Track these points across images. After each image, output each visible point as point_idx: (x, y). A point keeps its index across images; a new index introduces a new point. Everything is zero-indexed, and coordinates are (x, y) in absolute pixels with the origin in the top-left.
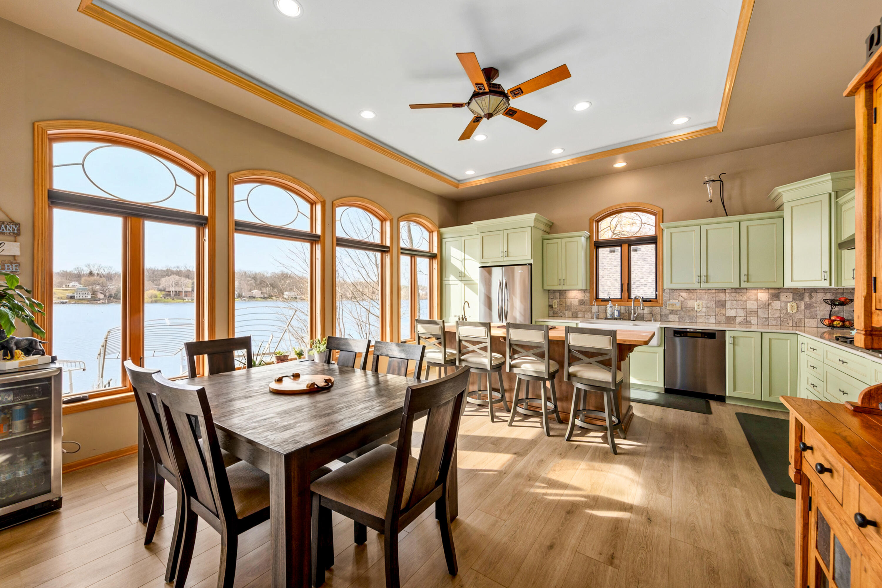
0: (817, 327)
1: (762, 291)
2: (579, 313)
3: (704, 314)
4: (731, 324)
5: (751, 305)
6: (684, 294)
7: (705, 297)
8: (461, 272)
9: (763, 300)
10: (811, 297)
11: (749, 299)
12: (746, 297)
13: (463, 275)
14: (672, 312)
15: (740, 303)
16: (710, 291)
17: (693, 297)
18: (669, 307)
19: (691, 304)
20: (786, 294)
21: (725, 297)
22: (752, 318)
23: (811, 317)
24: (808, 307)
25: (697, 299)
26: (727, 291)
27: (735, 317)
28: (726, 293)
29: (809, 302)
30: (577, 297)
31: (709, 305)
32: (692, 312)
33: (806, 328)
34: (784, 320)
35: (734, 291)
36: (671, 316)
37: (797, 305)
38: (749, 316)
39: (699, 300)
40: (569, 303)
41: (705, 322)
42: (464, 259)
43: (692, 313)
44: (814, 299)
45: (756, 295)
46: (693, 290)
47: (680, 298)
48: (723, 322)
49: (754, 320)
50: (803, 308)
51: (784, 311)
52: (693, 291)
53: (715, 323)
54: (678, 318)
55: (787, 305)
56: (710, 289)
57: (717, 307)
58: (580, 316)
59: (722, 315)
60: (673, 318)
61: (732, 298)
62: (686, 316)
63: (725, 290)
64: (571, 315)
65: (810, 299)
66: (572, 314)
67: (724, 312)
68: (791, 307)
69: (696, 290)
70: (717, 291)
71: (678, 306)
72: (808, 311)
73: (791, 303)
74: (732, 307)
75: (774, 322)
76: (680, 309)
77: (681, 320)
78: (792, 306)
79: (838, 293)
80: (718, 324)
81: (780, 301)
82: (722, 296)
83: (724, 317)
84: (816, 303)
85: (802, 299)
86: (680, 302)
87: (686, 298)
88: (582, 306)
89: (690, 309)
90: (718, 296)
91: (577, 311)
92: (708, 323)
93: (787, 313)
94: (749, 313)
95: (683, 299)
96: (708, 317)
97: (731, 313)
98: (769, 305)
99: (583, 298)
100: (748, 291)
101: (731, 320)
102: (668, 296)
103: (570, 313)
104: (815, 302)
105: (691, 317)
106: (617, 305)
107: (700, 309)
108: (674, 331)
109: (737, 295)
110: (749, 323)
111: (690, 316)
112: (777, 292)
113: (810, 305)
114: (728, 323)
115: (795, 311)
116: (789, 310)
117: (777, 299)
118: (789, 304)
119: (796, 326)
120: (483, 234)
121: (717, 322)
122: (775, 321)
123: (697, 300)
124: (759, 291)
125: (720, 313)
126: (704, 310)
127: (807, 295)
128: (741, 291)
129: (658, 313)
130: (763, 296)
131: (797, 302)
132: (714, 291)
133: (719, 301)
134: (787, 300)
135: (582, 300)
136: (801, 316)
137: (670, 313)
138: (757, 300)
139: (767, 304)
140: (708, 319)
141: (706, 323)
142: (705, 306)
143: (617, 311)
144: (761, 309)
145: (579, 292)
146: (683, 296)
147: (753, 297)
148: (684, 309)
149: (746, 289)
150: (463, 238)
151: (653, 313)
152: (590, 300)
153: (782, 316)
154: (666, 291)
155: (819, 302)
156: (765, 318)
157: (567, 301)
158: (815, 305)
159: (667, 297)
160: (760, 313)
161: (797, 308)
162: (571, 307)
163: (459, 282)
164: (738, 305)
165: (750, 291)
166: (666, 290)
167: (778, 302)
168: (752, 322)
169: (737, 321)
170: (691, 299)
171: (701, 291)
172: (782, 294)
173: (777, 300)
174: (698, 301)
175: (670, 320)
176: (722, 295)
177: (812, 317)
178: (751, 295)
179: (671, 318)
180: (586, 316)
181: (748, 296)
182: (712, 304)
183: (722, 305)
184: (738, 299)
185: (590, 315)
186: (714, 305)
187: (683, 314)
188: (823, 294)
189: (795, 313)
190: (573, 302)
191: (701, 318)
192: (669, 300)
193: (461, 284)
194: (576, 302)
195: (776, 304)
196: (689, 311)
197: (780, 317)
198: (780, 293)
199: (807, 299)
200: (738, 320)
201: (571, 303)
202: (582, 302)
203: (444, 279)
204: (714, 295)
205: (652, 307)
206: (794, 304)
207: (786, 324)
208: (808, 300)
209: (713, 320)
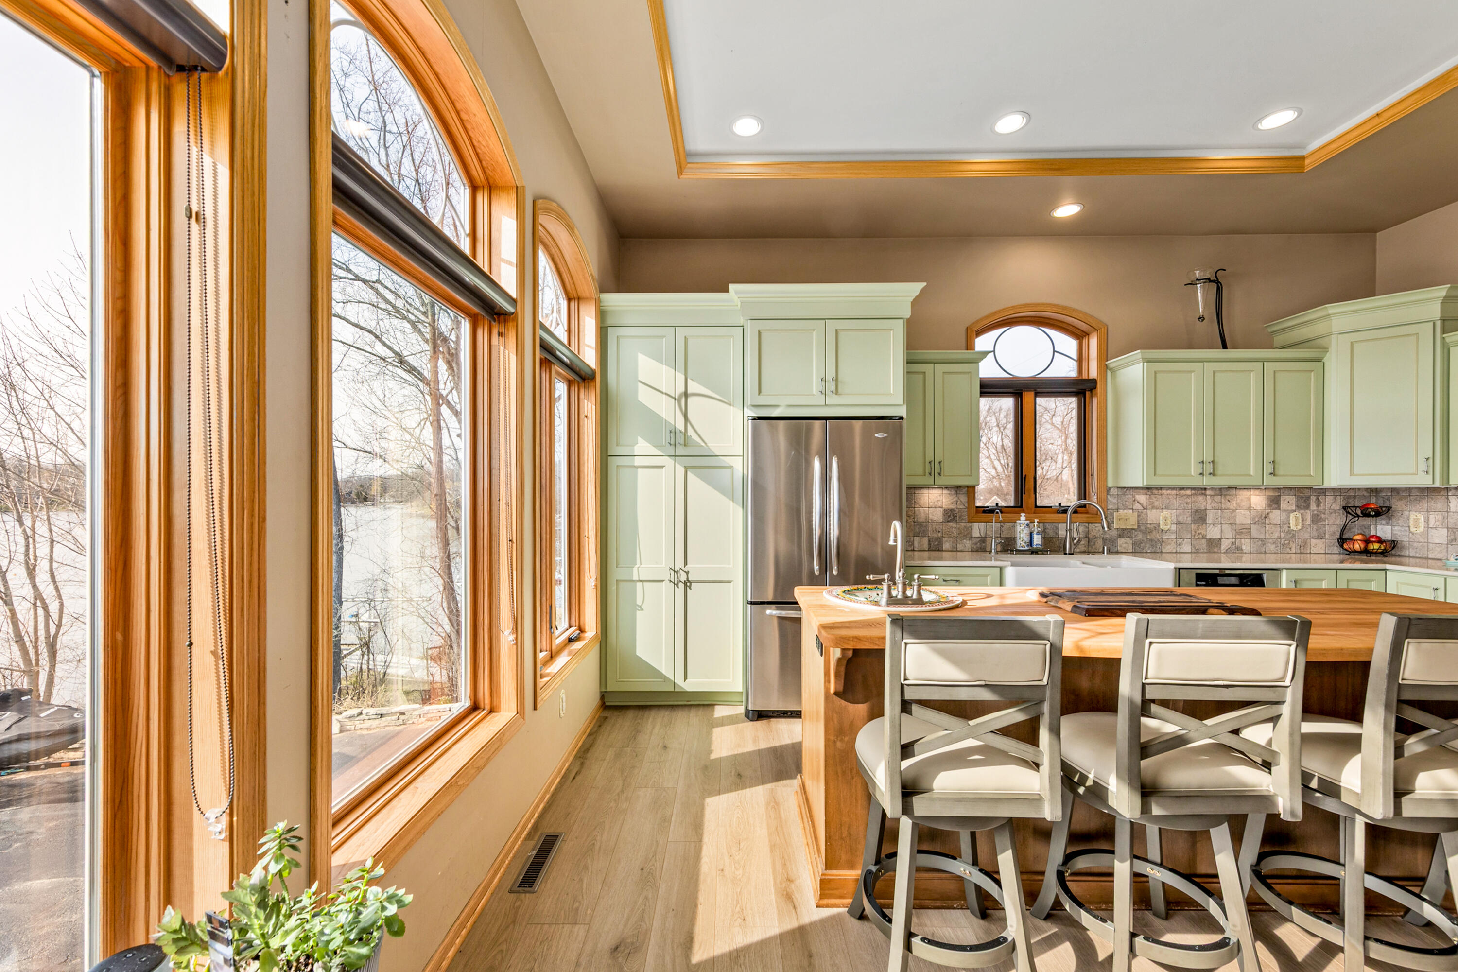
0: (1325, 553)
1: (1257, 492)
2: (945, 539)
3: (1174, 536)
4: (1215, 552)
5: (1243, 518)
6: (1142, 498)
7: (1176, 503)
8: (673, 432)
9: (1259, 508)
10: (1318, 503)
11: (1239, 506)
12: (1235, 502)
13: (680, 439)
14: (1124, 533)
15: (1227, 513)
16: (1183, 492)
17: (1157, 504)
18: (1117, 524)
19: (1153, 516)
20: (1288, 498)
21: (1205, 503)
22: (1243, 540)
23: (1318, 536)
24: (1316, 519)
25: (1164, 507)
26: (1208, 492)
27: (1220, 539)
28: (1206, 495)
29: (1315, 512)
30: (940, 504)
31: (1181, 519)
32: (1154, 532)
33: (1312, 555)
34: (1286, 542)
35: (1218, 492)
36: (1121, 541)
37: (1302, 517)
38: (1240, 537)
39: (1166, 508)
40: (921, 519)
41: (1174, 551)
42: (686, 395)
43: (1155, 535)
44: (1321, 508)
45: (1249, 499)
46: (1157, 489)
47: (1137, 506)
48: (1202, 551)
49: (1246, 545)
50: (1308, 522)
51: (1286, 528)
52: (1156, 492)
53: (1191, 553)
54: (1134, 544)
55: (1289, 517)
56: (1183, 489)
57: (1194, 521)
58: (946, 546)
59: (1201, 536)
60: (1124, 545)
61: (1216, 505)
62: (1145, 539)
63: (1205, 489)
64: (926, 546)
65: (1318, 506)
66: (929, 544)
67: (1203, 532)
68: (1294, 521)
69: (1161, 489)
70: (1193, 492)
71: (1132, 522)
72: (1315, 527)
73: (1295, 513)
74: (1216, 521)
75: (1272, 547)
76: (1136, 527)
77: (1138, 549)
78: (1297, 518)
79: (1349, 497)
80: (1195, 555)
81: (1280, 509)
82: (1202, 502)
83: (1204, 541)
84: (1324, 514)
85: (1307, 507)
86: (1136, 514)
87: (1145, 505)
88: (951, 524)
89: (1152, 526)
90: (1195, 502)
91: (940, 535)
92: (1180, 553)
93: (1290, 531)
94: (1242, 531)
95: (1140, 507)
96: (1180, 541)
97: (1213, 532)
98: (1266, 517)
99: (952, 507)
100: (1238, 491)
101: (1213, 545)
102: (1115, 501)
103: (925, 541)
104: (1323, 511)
105: (1154, 543)
106: (1036, 520)
107: (1169, 527)
108: (1197, 574)
109: (1223, 500)
110: (1239, 549)
111: (1151, 540)
112: (1277, 494)
113: (1318, 515)
114: (1209, 552)
115: (1299, 527)
116: (1293, 527)
117: (1276, 506)
118: (1292, 515)
119: (1301, 553)
120: (761, 325)
121: (1194, 550)
122: (1274, 546)
123: (1162, 509)
124: (1252, 492)
125: (1199, 534)
126: (1174, 527)
127: (1313, 498)
128: (1228, 493)
129: (1098, 535)
130: (1258, 501)
131: (1302, 511)
132: (1189, 492)
133: (1197, 511)
134: (1289, 509)
135: (952, 510)
136: (1307, 536)
137: (1120, 536)
138: (1249, 508)
139: (1264, 516)
140: (1180, 545)
141: (1176, 552)
142: (1175, 521)
143: (1038, 533)
144: (1255, 524)
145: (945, 492)
146: (1141, 502)
147: (1245, 504)
148: (1142, 528)
149: (1236, 488)
150: (681, 333)
151: (1090, 536)
152: (968, 511)
153: (1283, 535)
154: (1112, 492)
155: (1327, 512)
156: (1262, 540)
157: (917, 513)
158: (1323, 516)
159: (1115, 503)
160: (1255, 533)
161: (1302, 521)
162: (927, 526)
163: (669, 462)
164: (1224, 517)
165: (1241, 492)
166: (1112, 490)
167: (1277, 512)
168: (1244, 547)
169: (1223, 547)
170: (1153, 508)
171: (1169, 492)
172: (1282, 498)
173: (1276, 509)
174: (1165, 512)
175: (1120, 549)
176: (1201, 498)
177: (1320, 537)
178: (1242, 500)
179: (1121, 546)
180: (960, 547)
181: (1239, 501)
182: (1187, 518)
183: (1200, 517)
184: (1223, 506)
185: (967, 544)
186: (1189, 519)
187: (1140, 536)
188: (1332, 497)
189: (1300, 530)
190: (931, 516)
191: (1170, 544)
192: (1118, 510)
193: (672, 469)
194: (937, 515)
195: (1276, 516)
196: (1151, 532)
197: (1280, 538)
198: (1280, 496)
199: (1313, 506)
200: (1225, 545)
201: (927, 518)
202: (950, 515)
203: (613, 449)
204: (1189, 500)
205: (1089, 523)
206: (1299, 515)
207: (1288, 550)
208: (1315, 508)
209: (1187, 548)
